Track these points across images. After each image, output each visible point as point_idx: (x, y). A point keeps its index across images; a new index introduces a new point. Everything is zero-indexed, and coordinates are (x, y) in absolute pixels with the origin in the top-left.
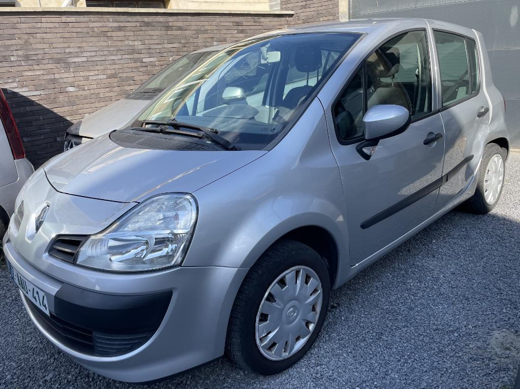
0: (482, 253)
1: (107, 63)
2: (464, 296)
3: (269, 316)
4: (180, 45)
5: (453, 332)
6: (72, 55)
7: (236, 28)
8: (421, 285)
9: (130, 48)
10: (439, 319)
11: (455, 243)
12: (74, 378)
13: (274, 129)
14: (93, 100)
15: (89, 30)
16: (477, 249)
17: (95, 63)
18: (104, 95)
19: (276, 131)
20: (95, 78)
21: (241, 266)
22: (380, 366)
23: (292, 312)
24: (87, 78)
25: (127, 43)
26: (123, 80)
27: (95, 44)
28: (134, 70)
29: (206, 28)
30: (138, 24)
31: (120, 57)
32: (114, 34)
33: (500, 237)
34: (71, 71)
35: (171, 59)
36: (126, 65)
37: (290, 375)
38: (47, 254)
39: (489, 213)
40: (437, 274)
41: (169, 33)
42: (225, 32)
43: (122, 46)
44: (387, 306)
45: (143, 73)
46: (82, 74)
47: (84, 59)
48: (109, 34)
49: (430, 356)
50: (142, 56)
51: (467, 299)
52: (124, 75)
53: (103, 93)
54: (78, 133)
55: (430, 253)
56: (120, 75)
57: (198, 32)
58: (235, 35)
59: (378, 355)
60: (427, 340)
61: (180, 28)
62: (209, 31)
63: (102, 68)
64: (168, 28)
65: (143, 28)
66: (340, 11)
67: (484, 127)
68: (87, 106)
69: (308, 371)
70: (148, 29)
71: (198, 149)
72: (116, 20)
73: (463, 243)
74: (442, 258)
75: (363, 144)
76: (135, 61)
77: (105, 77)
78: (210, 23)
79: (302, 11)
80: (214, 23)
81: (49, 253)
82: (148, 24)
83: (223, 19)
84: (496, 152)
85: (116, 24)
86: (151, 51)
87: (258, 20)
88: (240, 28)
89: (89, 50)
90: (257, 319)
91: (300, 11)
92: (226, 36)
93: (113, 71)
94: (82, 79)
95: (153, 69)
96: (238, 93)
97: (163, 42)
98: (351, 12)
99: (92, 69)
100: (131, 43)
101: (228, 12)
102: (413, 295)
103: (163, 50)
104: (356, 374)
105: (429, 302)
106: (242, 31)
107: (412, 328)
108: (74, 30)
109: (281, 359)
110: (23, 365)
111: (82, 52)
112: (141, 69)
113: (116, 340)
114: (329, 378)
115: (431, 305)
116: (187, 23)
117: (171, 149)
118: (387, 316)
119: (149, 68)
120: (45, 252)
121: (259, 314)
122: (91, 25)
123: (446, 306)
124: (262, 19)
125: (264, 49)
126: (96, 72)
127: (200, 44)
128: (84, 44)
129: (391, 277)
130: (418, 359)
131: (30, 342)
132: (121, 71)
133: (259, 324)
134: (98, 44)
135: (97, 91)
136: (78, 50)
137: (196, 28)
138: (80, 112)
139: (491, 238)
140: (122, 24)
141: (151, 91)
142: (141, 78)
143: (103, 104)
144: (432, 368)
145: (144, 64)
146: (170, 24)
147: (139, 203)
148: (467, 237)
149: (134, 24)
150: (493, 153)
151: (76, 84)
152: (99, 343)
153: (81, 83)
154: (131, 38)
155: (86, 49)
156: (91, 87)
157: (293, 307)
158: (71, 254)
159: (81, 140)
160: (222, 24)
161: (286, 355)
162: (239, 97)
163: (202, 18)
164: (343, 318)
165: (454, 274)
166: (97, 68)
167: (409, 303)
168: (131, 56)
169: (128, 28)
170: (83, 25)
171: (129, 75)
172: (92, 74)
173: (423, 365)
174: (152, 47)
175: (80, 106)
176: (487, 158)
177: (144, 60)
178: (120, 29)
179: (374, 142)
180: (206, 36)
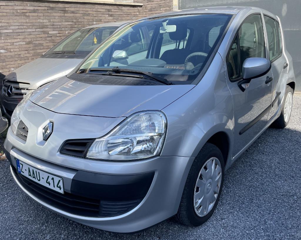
0: (290, 151)
1: (26, 34)
2: (290, 175)
3: (200, 188)
4: (73, 23)
5: (293, 196)
6: (3, 28)
7: (107, 13)
8: (262, 170)
9: (41, 24)
10: (282, 189)
11: (272, 146)
12: (66, 237)
13: (194, 72)
14: (17, 59)
15: (14, 11)
16: (286, 149)
17: (18, 34)
18: (23, 55)
19: (195, 73)
20: (17, 44)
21: (191, 156)
22: (259, 218)
23: (209, 186)
24: (12, 44)
25: (39, 20)
26: (36, 45)
27: (18, 21)
28: (43, 39)
29: (89, 12)
30: (46, 8)
31: (34, 30)
32: (30, 14)
33: (297, 141)
34: (2, 38)
35: (67, 33)
36: (38, 36)
37: (207, 226)
38: (59, 153)
39: (285, 128)
40: (269, 163)
41: (66, 15)
42: (100, 15)
43: (36, 23)
44: (248, 183)
45: (49, 41)
46: (9, 41)
47: (11, 31)
48: (27, 14)
49: (286, 210)
50: (48, 29)
51: (293, 177)
52: (37, 42)
53: (23, 54)
54: (17, 80)
55: (260, 152)
56: (34, 42)
57: (84, 15)
58: (107, 18)
59: (256, 211)
60: (280, 201)
61: (73, 12)
62: (91, 15)
63: (22, 37)
64: (65, 11)
65: (50, 11)
66: (174, 4)
67: (285, 75)
68: (12, 63)
69: (218, 223)
70: (52, 12)
71: (148, 85)
72: (31, 5)
73: (277, 146)
74: (269, 154)
75: (242, 82)
76: (44, 32)
77: (24, 43)
78: (92, 9)
79: (148, 3)
80: (94, 10)
81: (60, 152)
82: (52, 8)
83: (99, 7)
84: (290, 91)
85: (32, 8)
86: (54, 27)
87: (121, 9)
88: (110, 13)
89: (14, 25)
90: (195, 190)
91: (147, 4)
92: (101, 18)
93: (30, 40)
94: (9, 44)
95: (56, 38)
96: (122, 54)
97: (62, 21)
98: (180, 5)
99: (16, 38)
100: (41, 21)
101: (103, 3)
102: (260, 176)
103: (62, 26)
104: (248, 223)
105: (272, 180)
106: (111, 16)
107: (269, 195)
108: (5, 11)
109: (203, 216)
110: (24, 232)
111: (10, 26)
112: (48, 39)
113: (118, 205)
114: (232, 226)
115: (273, 181)
116: (77, 9)
117: (129, 85)
118: (251, 189)
119: (53, 38)
120: (58, 152)
121: (196, 187)
122: (16, 8)
123: (283, 182)
124: (123, 8)
125: (165, 24)
126: (19, 40)
127: (85, 23)
128: (11, 21)
129: (243, 166)
130: (280, 212)
131: (23, 217)
132: (35, 40)
133: (196, 193)
134: (20, 21)
135: (19, 53)
136: (7, 25)
137: (82, 12)
138: (8, 66)
139: (292, 142)
140: (36, 8)
141: (61, 53)
142: (48, 44)
143: (23, 62)
144: (290, 217)
145: (50, 36)
146: (67, 9)
147: (127, 117)
148: (278, 142)
149: (43, 8)
150: (289, 91)
151: (6, 47)
152: (105, 208)
153: (8, 47)
154: (42, 18)
155: (12, 24)
156: (15, 50)
157: (209, 183)
158: (81, 152)
159: (19, 85)
160: (99, 10)
161: (205, 213)
162: (124, 57)
163: (87, 6)
164: (225, 191)
165: (279, 163)
166: (19, 37)
167: (260, 181)
168: (42, 30)
169: (39, 11)
170: (11, 8)
171: (40, 42)
172: (16, 41)
173: (284, 215)
174: (55, 24)
175: (7, 63)
176: (286, 94)
177: (50, 33)
178: (34, 11)
179: (248, 81)
180: (89, 18)
